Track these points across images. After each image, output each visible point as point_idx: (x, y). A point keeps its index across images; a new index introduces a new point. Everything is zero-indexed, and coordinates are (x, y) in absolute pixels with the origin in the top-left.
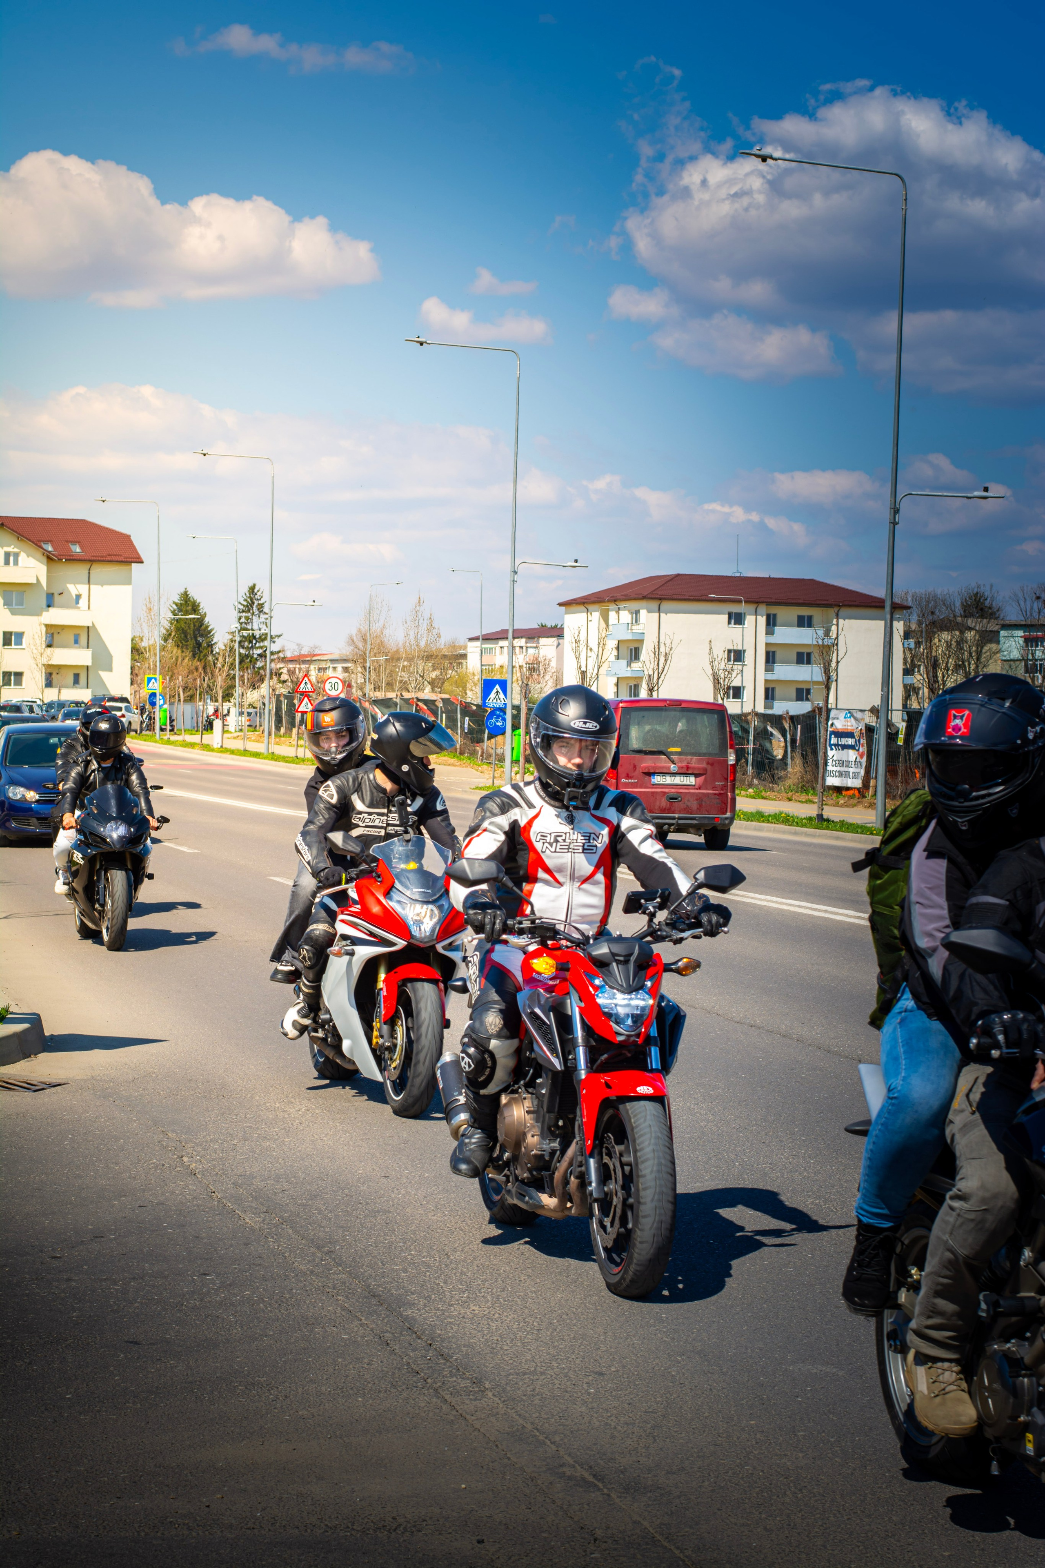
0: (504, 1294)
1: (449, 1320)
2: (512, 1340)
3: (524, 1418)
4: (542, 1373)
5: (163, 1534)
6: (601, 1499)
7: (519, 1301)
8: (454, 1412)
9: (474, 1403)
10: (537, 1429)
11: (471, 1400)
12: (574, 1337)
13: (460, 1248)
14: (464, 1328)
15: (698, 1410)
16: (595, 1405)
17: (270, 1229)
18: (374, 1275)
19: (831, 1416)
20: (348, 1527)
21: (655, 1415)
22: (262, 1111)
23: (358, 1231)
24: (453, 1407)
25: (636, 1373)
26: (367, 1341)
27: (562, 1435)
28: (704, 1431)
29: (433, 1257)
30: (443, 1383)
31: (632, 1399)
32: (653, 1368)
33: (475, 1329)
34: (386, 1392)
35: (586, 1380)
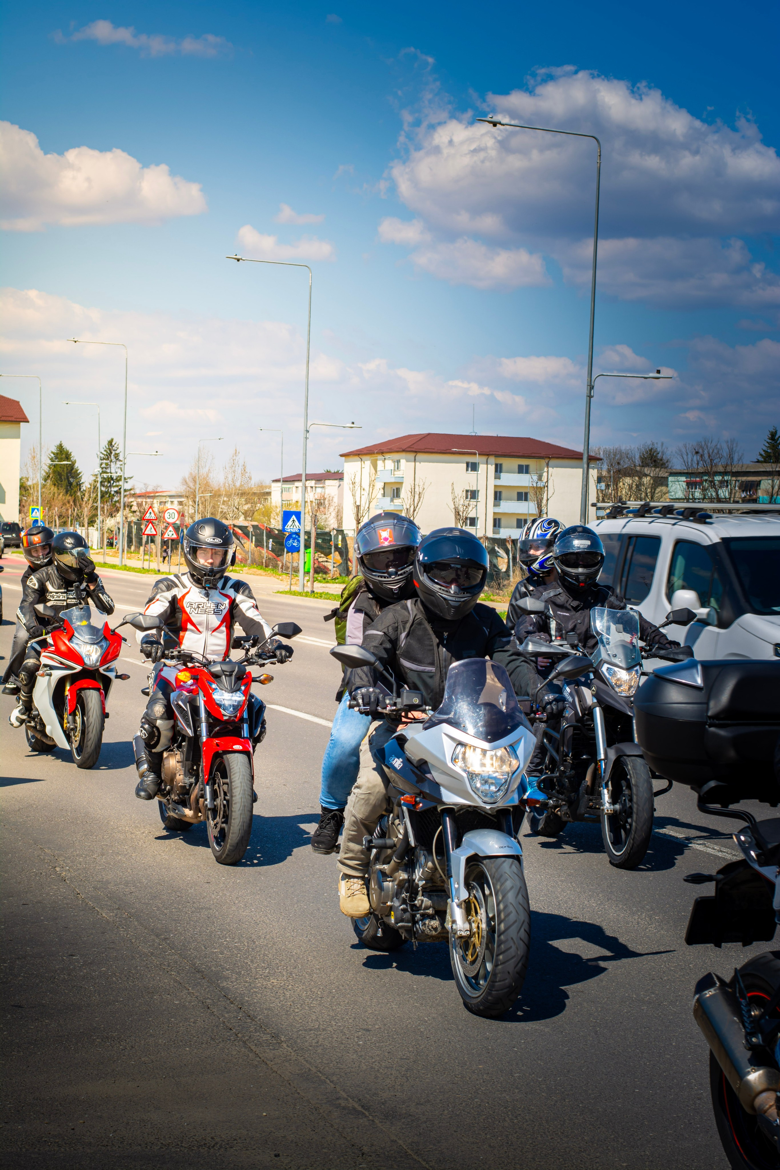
0: (296, 971)
1: (255, 990)
2: (302, 1005)
3: (310, 1063)
4: (324, 1030)
5: (39, 1150)
6: (367, 1124)
7: (307, 975)
8: (258, 1059)
9: (273, 1052)
10: (320, 1072)
11: (271, 1049)
12: (348, 1003)
13: (263, 936)
14: (266, 996)
15: (440, 1057)
16: (363, 1053)
17: (121, 921)
18: (198, 956)
19: (539, 1062)
20: (178, 1145)
21: (408, 1061)
22: (115, 833)
23: (187, 923)
24: (257, 1055)
25: (394, 1030)
26: (193, 1006)
27: (338, 1076)
28: (444, 1073)
29: (243, 943)
30: (250, 1037)
31: (391, 1049)
32: (407, 1026)
33: (274, 997)
34: (207, 1043)
35: (356, 1035)
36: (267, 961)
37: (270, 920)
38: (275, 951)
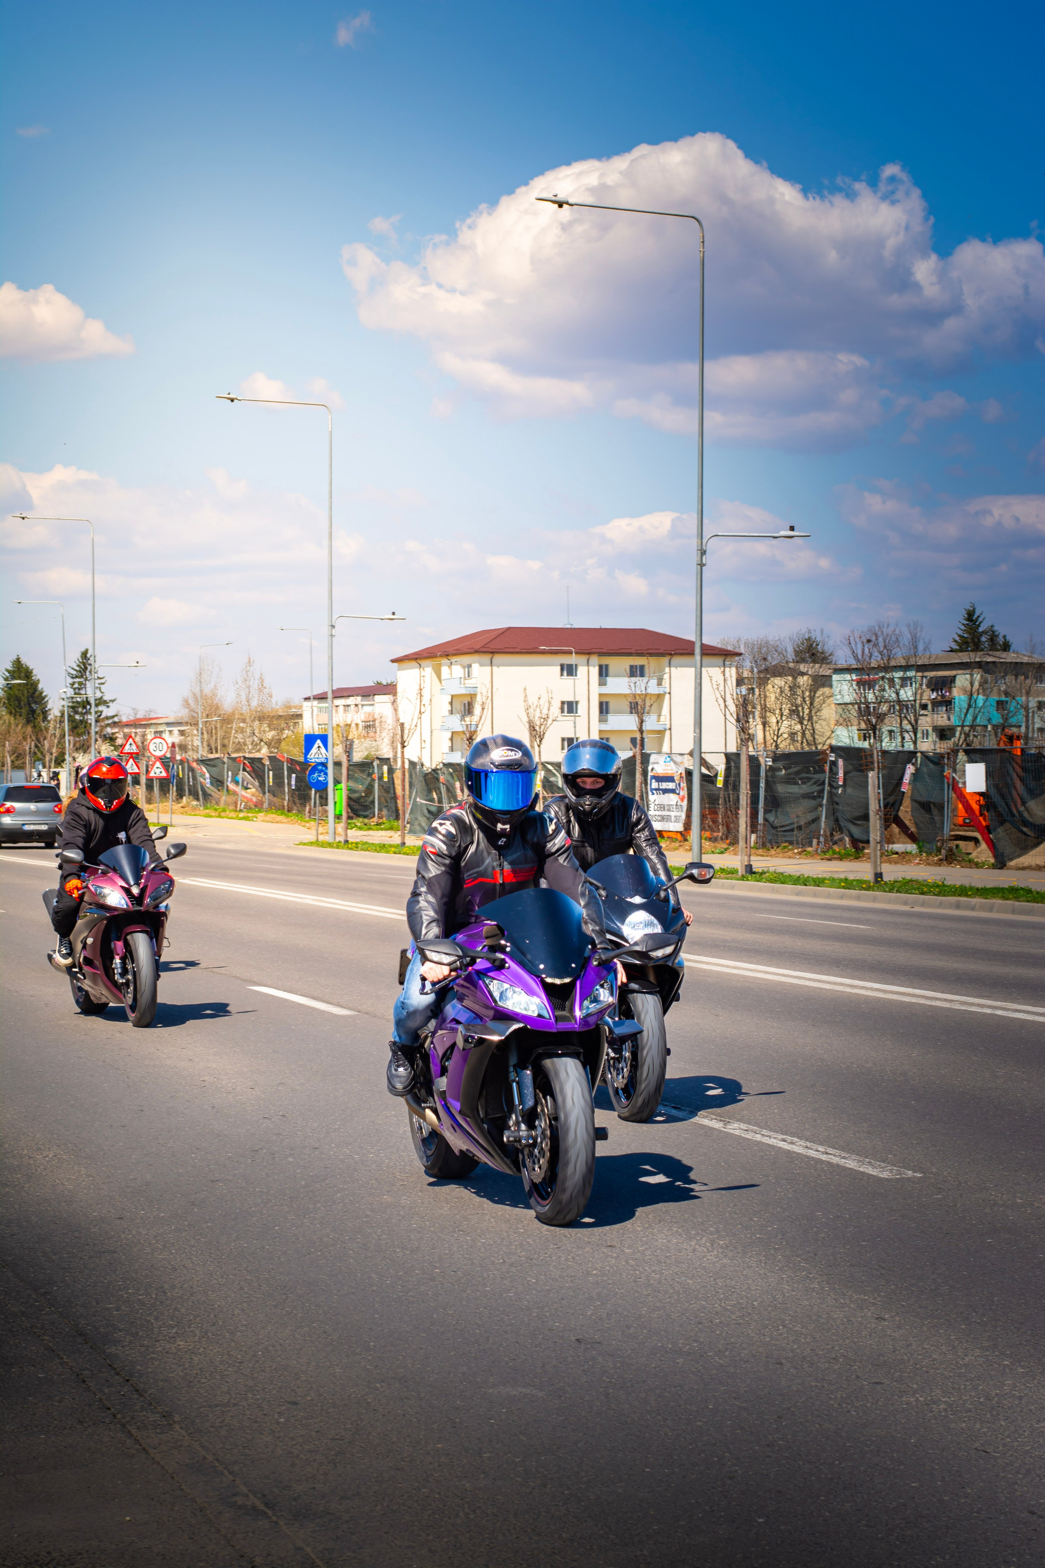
0: (213, 1329)
1: (152, 1356)
2: (212, 1373)
3: (207, 1450)
4: (235, 1405)
6: (267, 1527)
7: (227, 1334)
8: (137, 1446)
9: (160, 1436)
11: (157, 1433)
12: (275, 1369)
13: (179, 1285)
14: (165, 1363)
15: (386, 1435)
16: (282, 1434)
18: (85, 1314)
19: (521, 1437)
21: (341, 1442)
22: (8, 1158)
23: (80, 1272)
24: (137, 1441)
25: (331, 1401)
26: (63, 1379)
27: (242, 1465)
28: (388, 1456)
29: (150, 1294)
30: (132, 1418)
31: (321, 1427)
32: (350, 1396)
33: (176, 1364)
34: (71, 1428)
35: (278, 1410)
36: (177, 1318)
37: (193, 1263)
38: (191, 1304)
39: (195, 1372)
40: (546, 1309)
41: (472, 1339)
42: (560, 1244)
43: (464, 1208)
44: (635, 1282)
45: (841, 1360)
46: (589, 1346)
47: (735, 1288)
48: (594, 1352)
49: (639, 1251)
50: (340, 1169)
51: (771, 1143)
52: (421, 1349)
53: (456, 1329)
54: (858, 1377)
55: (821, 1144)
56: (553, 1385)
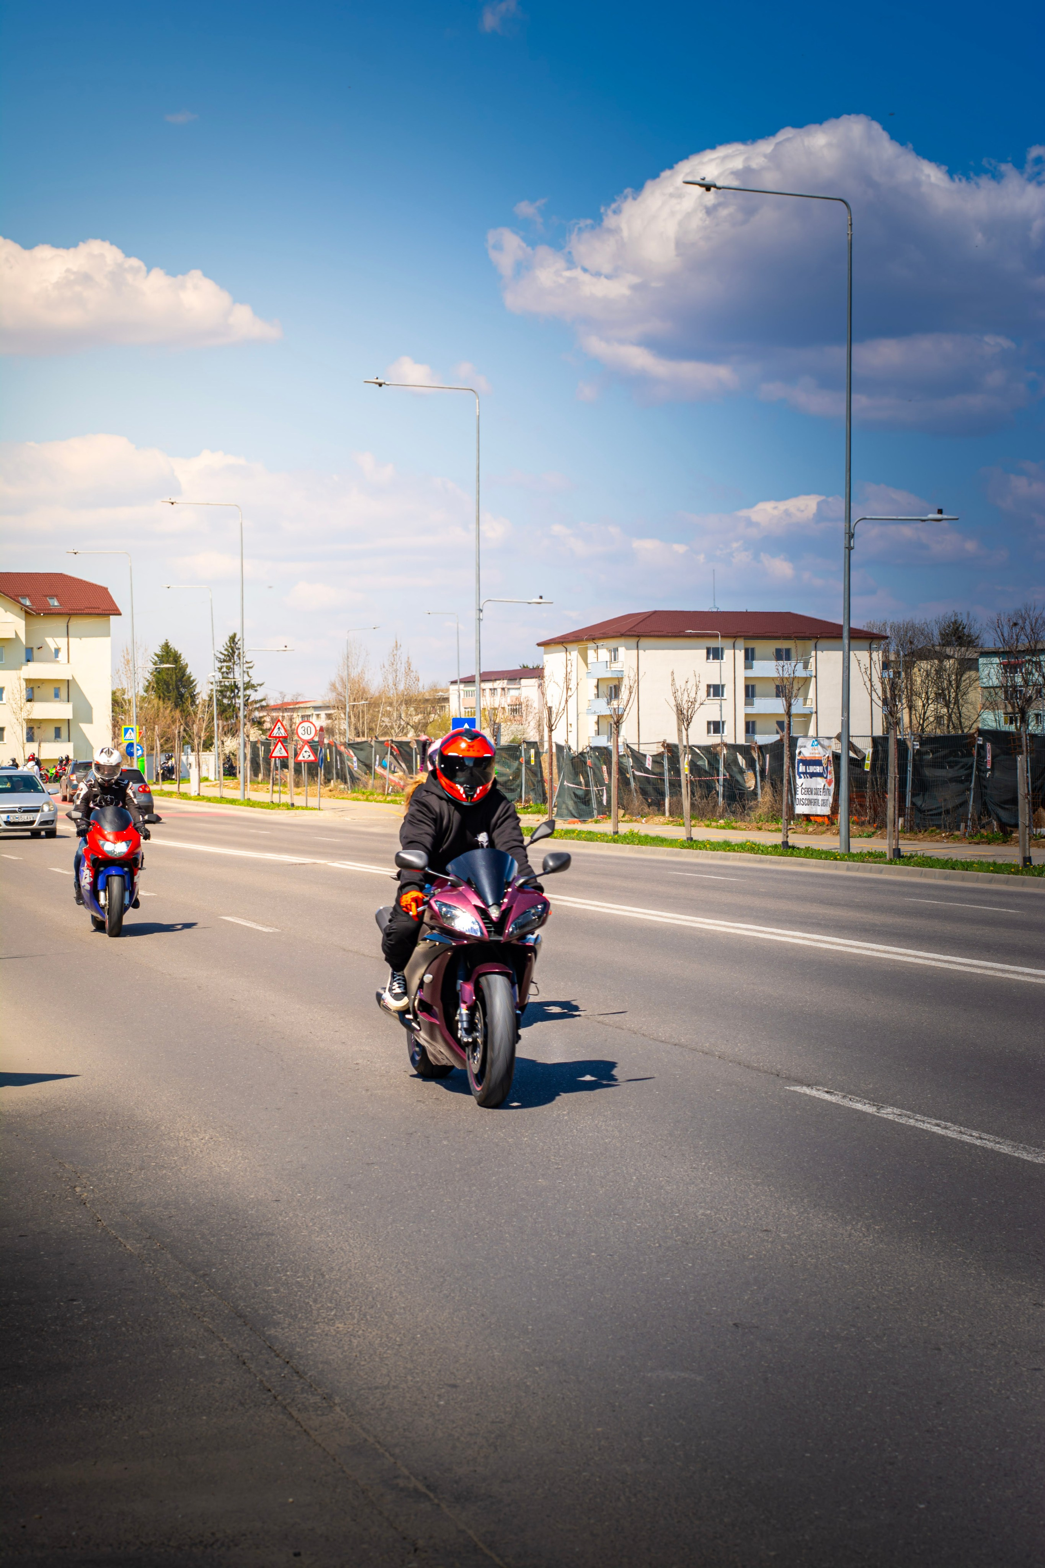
0: (372, 1311)
1: (312, 1338)
2: (372, 1355)
3: (368, 1432)
4: (394, 1387)
6: (429, 1509)
7: (386, 1317)
8: (298, 1428)
9: (321, 1418)
10: (379, 1442)
11: (318, 1415)
12: (434, 1352)
13: (337, 1268)
14: (325, 1345)
15: (546, 1419)
16: (442, 1417)
17: (149, 1254)
18: (244, 1296)
19: (681, 1421)
20: (163, 1544)
21: (501, 1425)
22: (164, 1140)
23: (238, 1254)
24: (298, 1423)
25: (490, 1384)
26: (223, 1361)
27: (403, 1448)
28: (548, 1440)
29: (308, 1277)
30: (293, 1400)
31: (481, 1410)
32: (509, 1379)
33: (336, 1346)
34: (232, 1410)
35: (438, 1393)
36: (336, 1300)
37: (351, 1246)
38: (349, 1286)
39: (354, 1354)
40: (703, 1293)
41: (630, 1323)
42: (715, 1229)
43: (619, 1191)
44: (792, 1266)
45: (999, 1346)
46: (746, 1330)
47: (891, 1274)
48: (752, 1337)
49: (795, 1236)
50: (495, 1152)
51: (924, 1128)
52: (579, 1332)
53: (613, 1313)
54: (1016, 1363)
55: (975, 1129)
56: (711, 1369)
